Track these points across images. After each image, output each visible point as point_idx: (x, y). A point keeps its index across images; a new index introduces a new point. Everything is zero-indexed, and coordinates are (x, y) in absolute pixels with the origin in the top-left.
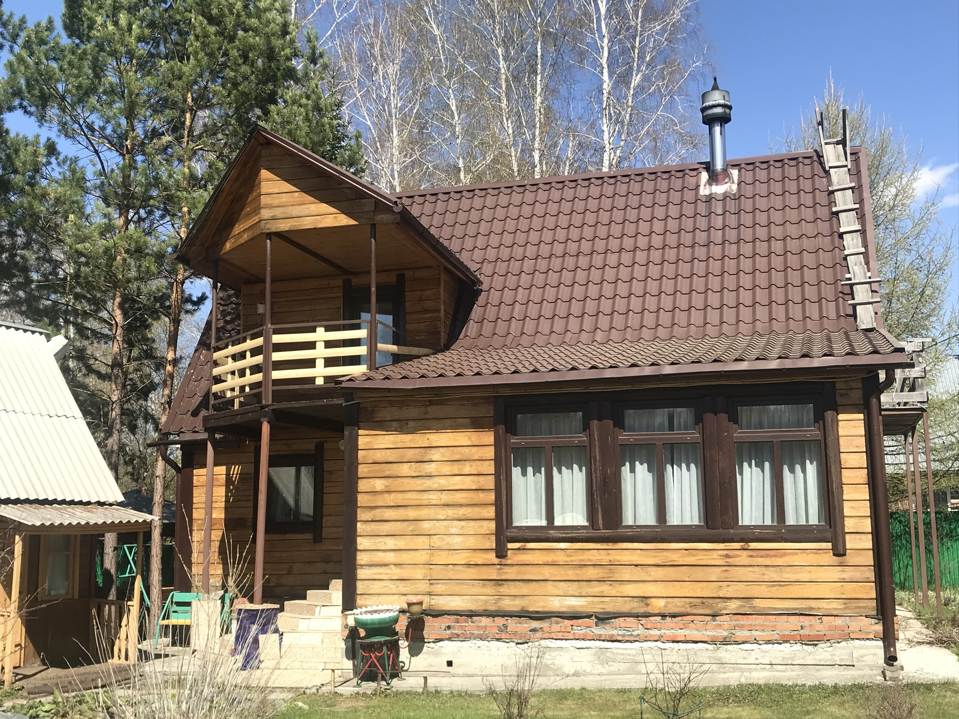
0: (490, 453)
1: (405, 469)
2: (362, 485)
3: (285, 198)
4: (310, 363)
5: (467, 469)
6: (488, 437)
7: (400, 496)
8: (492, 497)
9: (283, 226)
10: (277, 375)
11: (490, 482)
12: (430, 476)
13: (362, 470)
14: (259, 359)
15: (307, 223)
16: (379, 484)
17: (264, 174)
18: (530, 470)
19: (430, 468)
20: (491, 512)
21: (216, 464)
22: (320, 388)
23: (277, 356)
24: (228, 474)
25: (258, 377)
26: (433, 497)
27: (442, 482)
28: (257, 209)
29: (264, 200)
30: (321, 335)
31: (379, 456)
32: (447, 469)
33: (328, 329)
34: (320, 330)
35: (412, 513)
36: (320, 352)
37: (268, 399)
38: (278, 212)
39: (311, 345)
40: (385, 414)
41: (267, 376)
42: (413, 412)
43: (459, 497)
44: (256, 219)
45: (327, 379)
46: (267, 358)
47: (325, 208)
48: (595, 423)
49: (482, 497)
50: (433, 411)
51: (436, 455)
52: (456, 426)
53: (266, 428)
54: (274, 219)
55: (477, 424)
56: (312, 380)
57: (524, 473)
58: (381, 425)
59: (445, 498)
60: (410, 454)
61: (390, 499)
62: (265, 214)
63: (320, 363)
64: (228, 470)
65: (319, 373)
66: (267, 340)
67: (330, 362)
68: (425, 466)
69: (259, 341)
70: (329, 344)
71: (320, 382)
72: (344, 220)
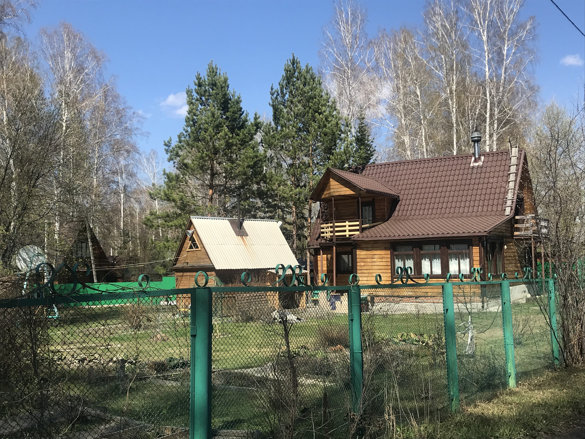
0: (389, 256)
1: (368, 260)
2: (358, 264)
3: (337, 187)
4: (345, 231)
5: (384, 260)
6: (389, 252)
7: (368, 267)
8: (390, 267)
9: (337, 194)
10: (337, 234)
11: (389, 264)
12: (375, 262)
13: (358, 260)
14: (332, 229)
15: (342, 193)
16: (362, 264)
17: (331, 179)
18: (400, 260)
19: (375, 260)
20: (390, 271)
21: (323, 254)
22: (347, 238)
23: (336, 229)
24: (327, 257)
25: (332, 234)
26: (376, 267)
27: (378, 263)
28: (330, 189)
29: (331, 187)
30: (347, 223)
31: (362, 257)
32: (379, 260)
33: (349, 222)
34: (347, 222)
35: (371, 271)
36: (347, 228)
37: (334, 241)
38: (335, 190)
39: (345, 226)
40: (363, 246)
41: (334, 234)
42: (370, 246)
43: (382, 267)
44: (329, 192)
45: (350, 235)
46: (334, 229)
47: (347, 189)
48: (414, 249)
49: (387, 267)
50: (375, 245)
51: (376, 256)
52: (381, 250)
53: (334, 248)
54: (334, 192)
55: (386, 249)
56: (346, 235)
57: (399, 261)
58: (362, 249)
59: (378, 267)
60: (370, 256)
61: (365, 268)
62: (332, 191)
63: (347, 231)
64: (327, 256)
65: (347, 234)
66: (334, 224)
67: (350, 231)
68: (374, 259)
69: (332, 225)
70: (350, 226)
71: (347, 236)
72: (352, 193)
